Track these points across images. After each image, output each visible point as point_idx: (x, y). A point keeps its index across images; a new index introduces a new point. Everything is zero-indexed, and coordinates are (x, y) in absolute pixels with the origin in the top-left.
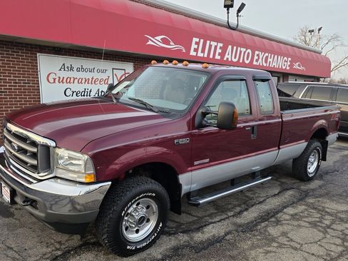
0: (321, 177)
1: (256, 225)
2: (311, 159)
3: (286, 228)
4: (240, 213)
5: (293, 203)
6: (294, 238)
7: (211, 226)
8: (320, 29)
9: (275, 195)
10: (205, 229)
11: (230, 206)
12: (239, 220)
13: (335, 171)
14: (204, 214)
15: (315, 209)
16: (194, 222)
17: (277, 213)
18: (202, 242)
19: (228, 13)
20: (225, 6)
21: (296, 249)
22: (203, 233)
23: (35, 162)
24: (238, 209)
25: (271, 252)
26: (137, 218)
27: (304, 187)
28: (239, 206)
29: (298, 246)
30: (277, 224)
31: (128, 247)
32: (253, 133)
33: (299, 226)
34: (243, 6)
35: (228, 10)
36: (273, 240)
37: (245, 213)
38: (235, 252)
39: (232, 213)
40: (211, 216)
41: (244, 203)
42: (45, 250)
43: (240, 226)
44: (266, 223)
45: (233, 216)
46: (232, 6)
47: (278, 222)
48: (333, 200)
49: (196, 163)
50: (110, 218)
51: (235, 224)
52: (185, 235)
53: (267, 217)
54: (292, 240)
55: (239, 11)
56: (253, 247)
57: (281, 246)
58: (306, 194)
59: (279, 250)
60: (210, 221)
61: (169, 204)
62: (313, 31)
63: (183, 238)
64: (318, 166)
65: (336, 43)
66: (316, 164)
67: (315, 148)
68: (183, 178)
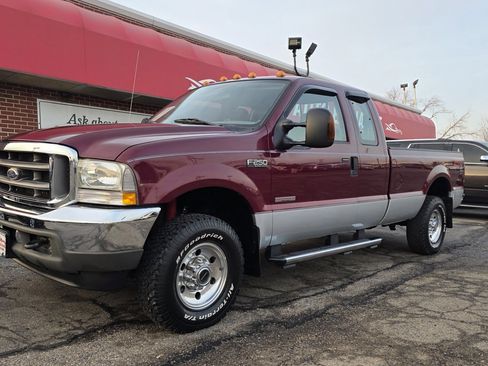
0: (448, 250)
1: (369, 298)
2: (433, 222)
3: (413, 299)
4: (343, 286)
5: (417, 275)
6: (429, 307)
7: (303, 300)
8: (415, 83)
9: (388, 269)
10: (295, 304)
11: (326, 281)
12: (342, 294)
13: (466, 245)
14: (290, 288)
15: (451, 279)
16: (277, 297)
17: (397, 285)
18: (293, 317)
19: (295, 56)
20: (290, 47)
21: (435, 318)
22: (293, 307)
23: (46, 186)
24: (339, 283)
25: (399, 322)
26: (198, 271)
27: (427, 260)
28: (340, 279)
29: (438, 315)
30: (400, 296)
31: (186, 317)
32: (353, 168)
33: (432, 296)
34: (313, 47)
35: (294, 52)
36: (399, 310)
37: (350, 287)
38: (345, 325)
39: (331, 287)
40: (300, 290)
41: (347, 277)
42: (57, 329)
43: (346, 299)
44: (384, 295)
45: (334, 290)
46: (299, 47)
47: (400, 294)
48: (472, 271)
49: (277, 199)
50: (160, 265)
51: (337, 298)
52: (267, 311)
53: (383, 289)
54: (425, 310)
55: (309, 54)
56: (370, 319)
57: (412, 316)
58: (433, 267)
59: (411, 319)
60: (301, 295)
61: (242, 258)
62: (406, 86)
63: (265, 314)
64: (443, 234)
65: (436, 110)
66: (439, 229)
67: (437, 207)
68: (261, 219)
